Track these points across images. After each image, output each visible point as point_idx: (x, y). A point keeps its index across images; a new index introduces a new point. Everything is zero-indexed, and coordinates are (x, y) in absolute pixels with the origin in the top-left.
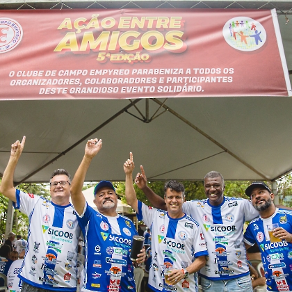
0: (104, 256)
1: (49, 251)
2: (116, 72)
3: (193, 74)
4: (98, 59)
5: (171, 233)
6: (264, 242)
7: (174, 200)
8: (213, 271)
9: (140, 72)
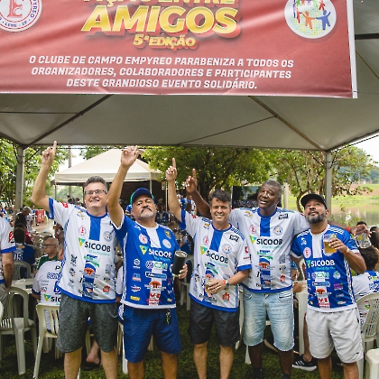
0: (142, 270)
1: (87, 265)
2: (156, 60)
5: (215, 245)
7: (220, 210)
8: (254, 283)
9: (184, 61)
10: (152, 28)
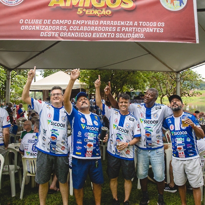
2: (89, 22)
3: (138, 26)
4: (78, 13)
5: (121, 124)
6: (174, 130)
7: (124, 104)
9: (105, 23)
10: (87, 5)
